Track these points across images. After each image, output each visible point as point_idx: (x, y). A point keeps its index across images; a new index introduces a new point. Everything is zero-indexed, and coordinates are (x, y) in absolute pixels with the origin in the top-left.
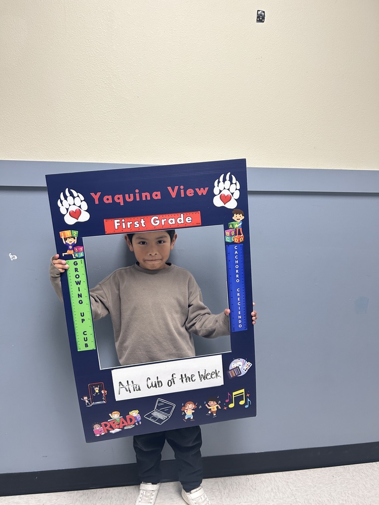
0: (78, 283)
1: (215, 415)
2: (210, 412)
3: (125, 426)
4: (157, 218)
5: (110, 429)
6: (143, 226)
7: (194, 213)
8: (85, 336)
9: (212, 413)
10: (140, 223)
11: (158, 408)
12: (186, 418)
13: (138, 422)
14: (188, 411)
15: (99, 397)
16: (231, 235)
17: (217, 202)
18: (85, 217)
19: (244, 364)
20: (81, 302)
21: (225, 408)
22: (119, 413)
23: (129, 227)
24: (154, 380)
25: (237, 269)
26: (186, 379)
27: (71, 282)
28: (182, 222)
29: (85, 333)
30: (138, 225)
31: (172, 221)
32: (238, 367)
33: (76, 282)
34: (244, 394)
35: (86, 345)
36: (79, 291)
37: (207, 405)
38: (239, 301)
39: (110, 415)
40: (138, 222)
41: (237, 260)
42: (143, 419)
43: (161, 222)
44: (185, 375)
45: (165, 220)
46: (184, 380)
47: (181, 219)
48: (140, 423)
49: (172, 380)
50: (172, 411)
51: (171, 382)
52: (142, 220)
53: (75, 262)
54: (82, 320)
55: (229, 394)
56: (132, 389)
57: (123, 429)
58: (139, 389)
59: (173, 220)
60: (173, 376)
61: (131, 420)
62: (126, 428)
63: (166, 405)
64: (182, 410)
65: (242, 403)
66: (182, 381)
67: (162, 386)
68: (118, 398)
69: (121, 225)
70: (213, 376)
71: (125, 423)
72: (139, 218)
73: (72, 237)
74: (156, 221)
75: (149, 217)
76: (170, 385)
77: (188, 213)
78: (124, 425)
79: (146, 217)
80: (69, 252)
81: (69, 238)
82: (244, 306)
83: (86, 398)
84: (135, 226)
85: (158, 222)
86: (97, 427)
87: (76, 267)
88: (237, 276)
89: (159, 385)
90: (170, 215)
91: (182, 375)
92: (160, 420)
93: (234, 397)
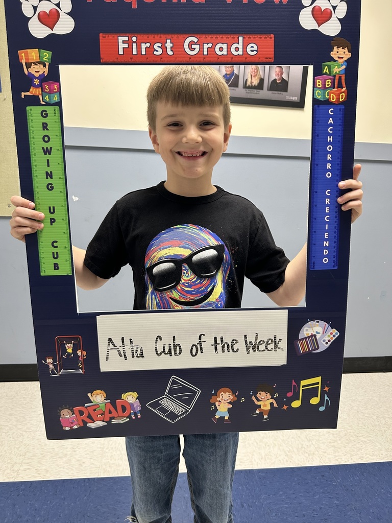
0: (47, 151)
1: (266, 417)
2: (258, 412)
3: (113, 418)
4: (195, 40)
5: (87, 420)
6: (170, 53)
7: (263, 37)
8: (55, 250)
9: (261, 414)
10: (164, 48)
11: (172, 392)
12: (217, 417)
13: (136, 414)
14: (222, 405)
15: (72, 362)
16: (324, 88)
17: (307, 21)
18: (65, 26)
19: (325, 332)
20: (50, 187)
21: (285, 407)
22: (105, 394)
23: (143, 53)
24: (167, 341)
25: (329, 153)
26: (223, 347)
27: (34, 149)
28: (240, 52)
29: (55, 244)
30: (160, 52)
31: (221, 49)
32: (315, 336)
33: (43, 148)
34: (319, 385)
35: (56, 267)
36: (48, 166)
37: (254, 398)
38: (327, 214)
39: (89, 395)
40: (160, 45)
41: (330, 135)
42: (144, 410)
43: (201, 49)
44: (222, 339)
45: (210, 45)
46: (219, 347)
47: (238, 47)
48: (139, 415)
49: (198, 346)
50: (194, 402)
51: (197, 349)
52: (169, 41)
53: (42, 112)
54: (51, 219)
55: (294, 383)
56: (129, 354)
57: (109, 422)
58: (142, 355)
59: (225, 46)
60: (200, 338)
61: (124, 409)
62: (114, 421)
63: (184, 390)
64: (212, 401)
65: (315, 401)
66: (216, 349)
67: (180, 353)
68: (105, 367)
69: (130, 47)
70: (269, 347)
71: (114, 414)
72: (163, 36)
73: (40, 63)
74: (193, 46)
75: (181, 36)
76: (194, 352)
77: (252, 37)
78: (111, 415)
79: (175, 36)
80: (33, 91)
81: (35, 63)
82: (336, 224)
83: (49, 361)
84: (155, 53)
85: (197, 47)
86: (66, 415)
87: (45, 120)
88: (329, 166)
89: (175, 351)
90: (219, 37)
91: (215, 338)
92: (172, 415)
93: (301, 388)
